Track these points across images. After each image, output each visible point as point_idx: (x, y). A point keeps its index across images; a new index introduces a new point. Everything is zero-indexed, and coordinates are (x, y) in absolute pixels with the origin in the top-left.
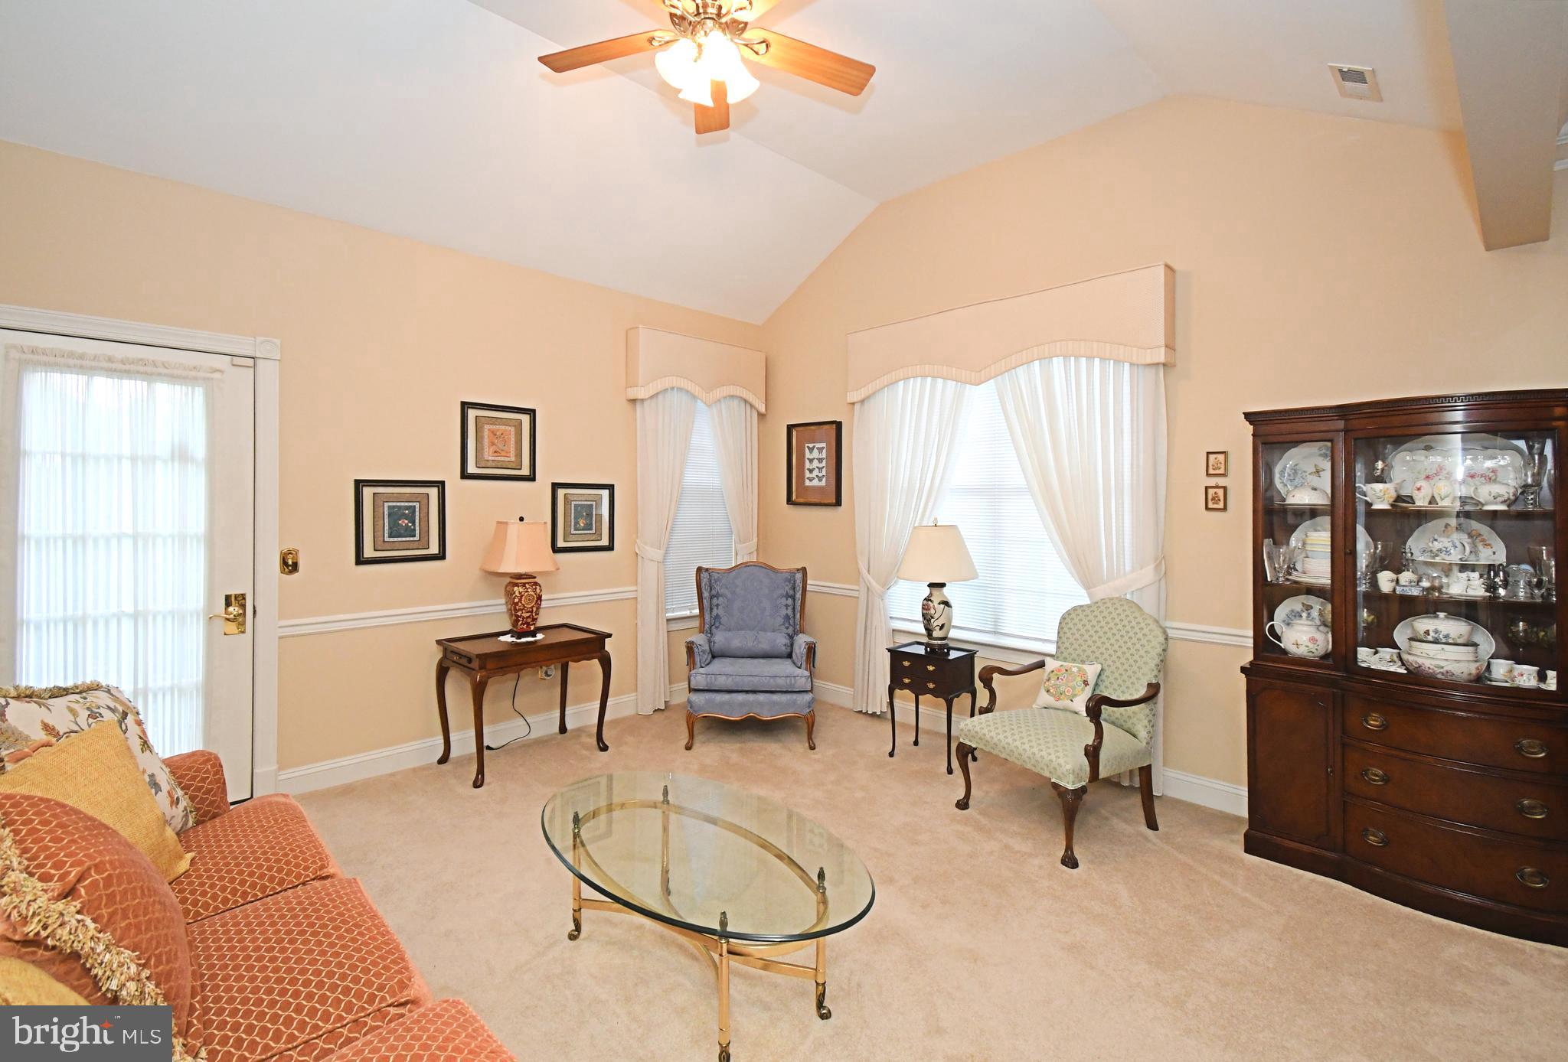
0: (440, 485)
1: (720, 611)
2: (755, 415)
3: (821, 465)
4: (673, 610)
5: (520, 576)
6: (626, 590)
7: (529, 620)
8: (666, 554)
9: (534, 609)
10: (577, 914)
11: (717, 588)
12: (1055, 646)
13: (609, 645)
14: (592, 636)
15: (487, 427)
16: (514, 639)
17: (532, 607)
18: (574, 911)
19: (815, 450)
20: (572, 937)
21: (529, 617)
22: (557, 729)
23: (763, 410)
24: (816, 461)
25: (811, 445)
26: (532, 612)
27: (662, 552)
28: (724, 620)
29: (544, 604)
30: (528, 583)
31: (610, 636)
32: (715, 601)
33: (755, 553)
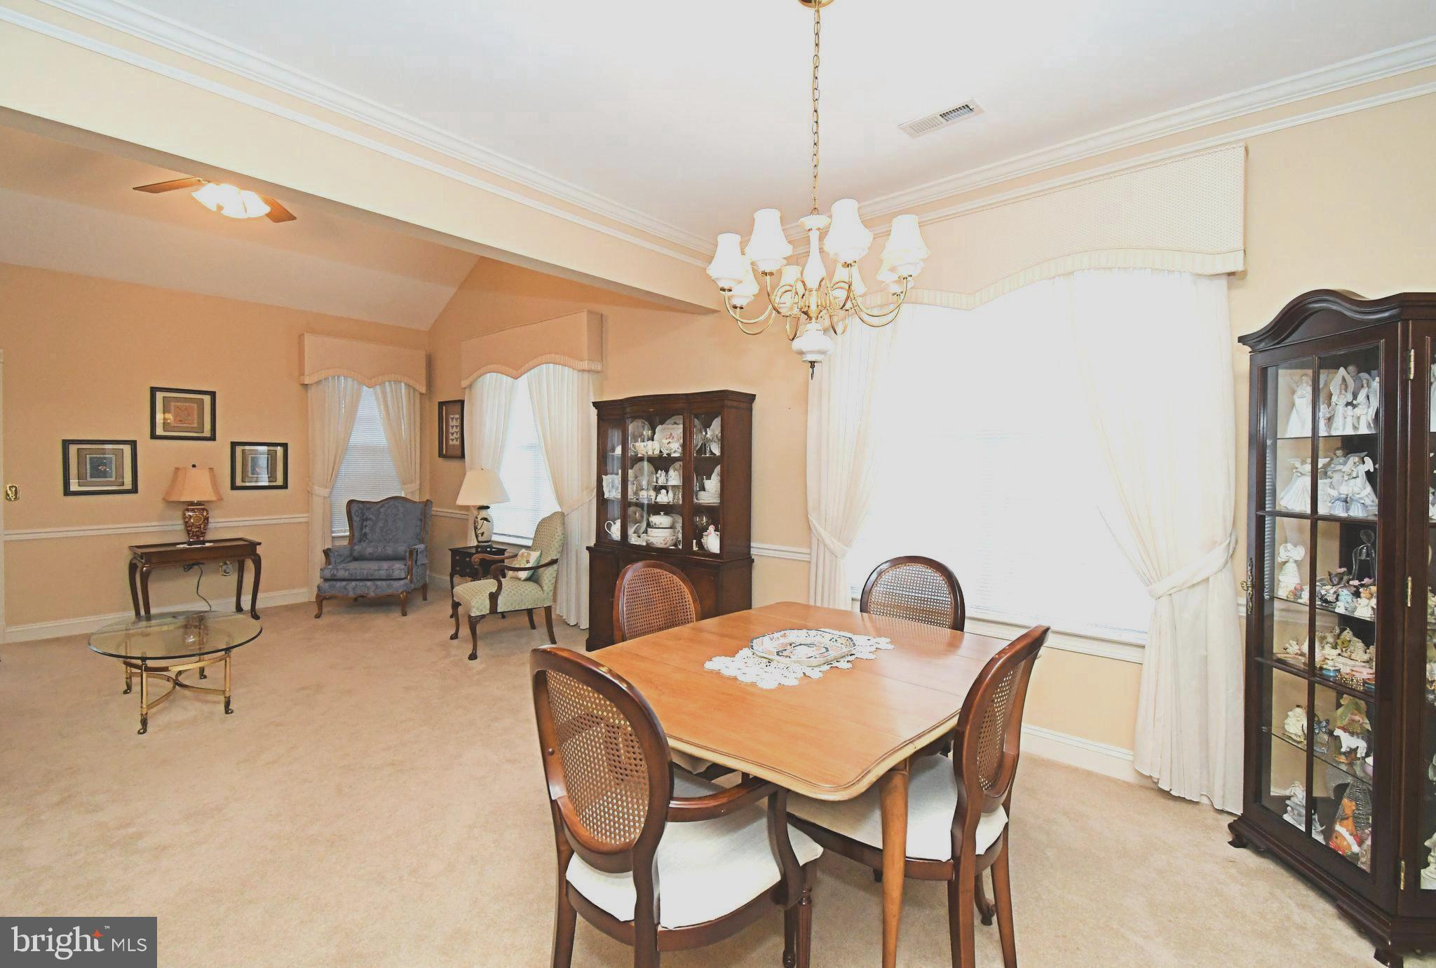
0: (133, 444)
1: (367, 530)
2: (418, 396)
3: (457, 431)
4: (339, 531)
5: (192, 503)
6: (302, 518)
7: (198, 534)
8: (331, 493)
9: (202, 526)
10: (128, 680)
11: (367, 514)
12: (532, 541)
13: (259, 550)
14: (245, 543)
15: (173, 404)
16: (188, 547)
17: (200, 525)
18: (127, 678)
19: (454, 420)
20: (125, 692)
21: (198, 531)
22: (234, 608)
23: (424, 391)
24: (455, 428)
25: (452, 416)
26: (200, 528)
27: (328, 490)
28: (369, 536)
29: (210, 526)
30: (197, 509)
31: (260, 544)
32: (365, 523)
33: (418, 492)
